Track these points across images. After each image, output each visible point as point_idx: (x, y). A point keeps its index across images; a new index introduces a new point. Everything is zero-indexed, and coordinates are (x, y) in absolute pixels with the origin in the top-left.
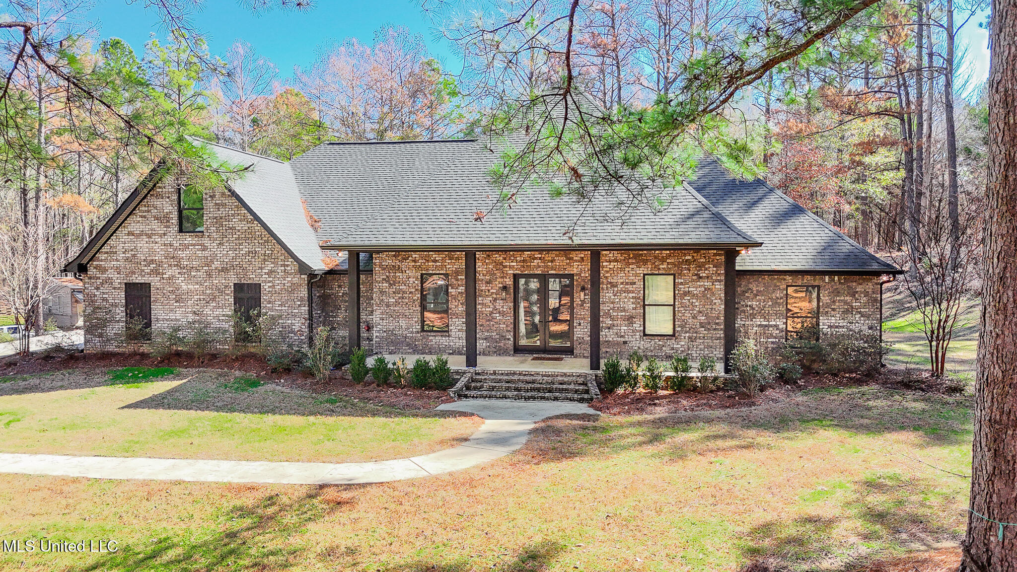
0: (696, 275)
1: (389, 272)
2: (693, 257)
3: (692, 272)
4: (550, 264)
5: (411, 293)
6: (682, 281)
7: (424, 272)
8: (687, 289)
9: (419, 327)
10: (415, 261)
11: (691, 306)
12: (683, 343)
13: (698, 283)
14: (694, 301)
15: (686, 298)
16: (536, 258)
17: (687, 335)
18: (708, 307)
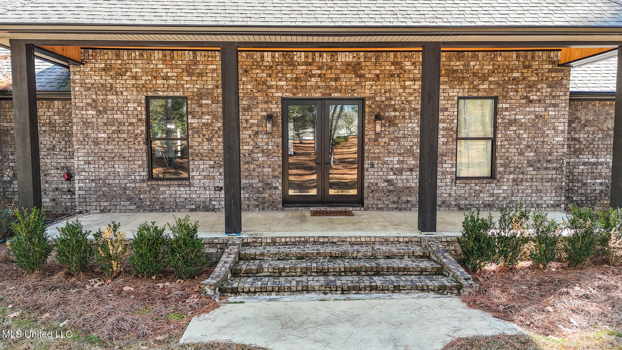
0: (526, 98)
1: (96, 94)
2: (522, 73)
3: (520, 94)
4: (333, 83)
5: (131, 124)
6: (508, 106)
7: (150, 94)
8: (513, 117)
9: (145, 174)
10: (135, 78)
11: (517, 139)
12: (506, 188)
13: (528, 109)
14: (521, 132)
15: (511, 128)
16: (313, 76)
17: (512, 176)
18: (539, 139)
